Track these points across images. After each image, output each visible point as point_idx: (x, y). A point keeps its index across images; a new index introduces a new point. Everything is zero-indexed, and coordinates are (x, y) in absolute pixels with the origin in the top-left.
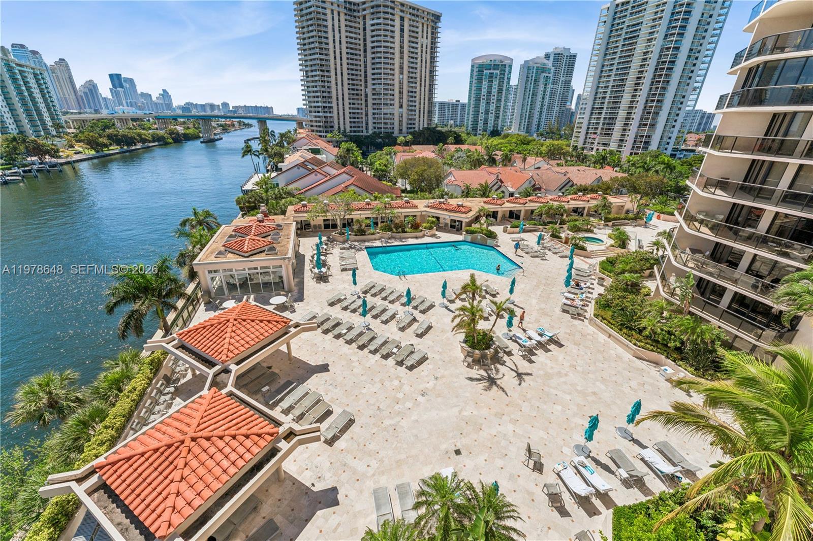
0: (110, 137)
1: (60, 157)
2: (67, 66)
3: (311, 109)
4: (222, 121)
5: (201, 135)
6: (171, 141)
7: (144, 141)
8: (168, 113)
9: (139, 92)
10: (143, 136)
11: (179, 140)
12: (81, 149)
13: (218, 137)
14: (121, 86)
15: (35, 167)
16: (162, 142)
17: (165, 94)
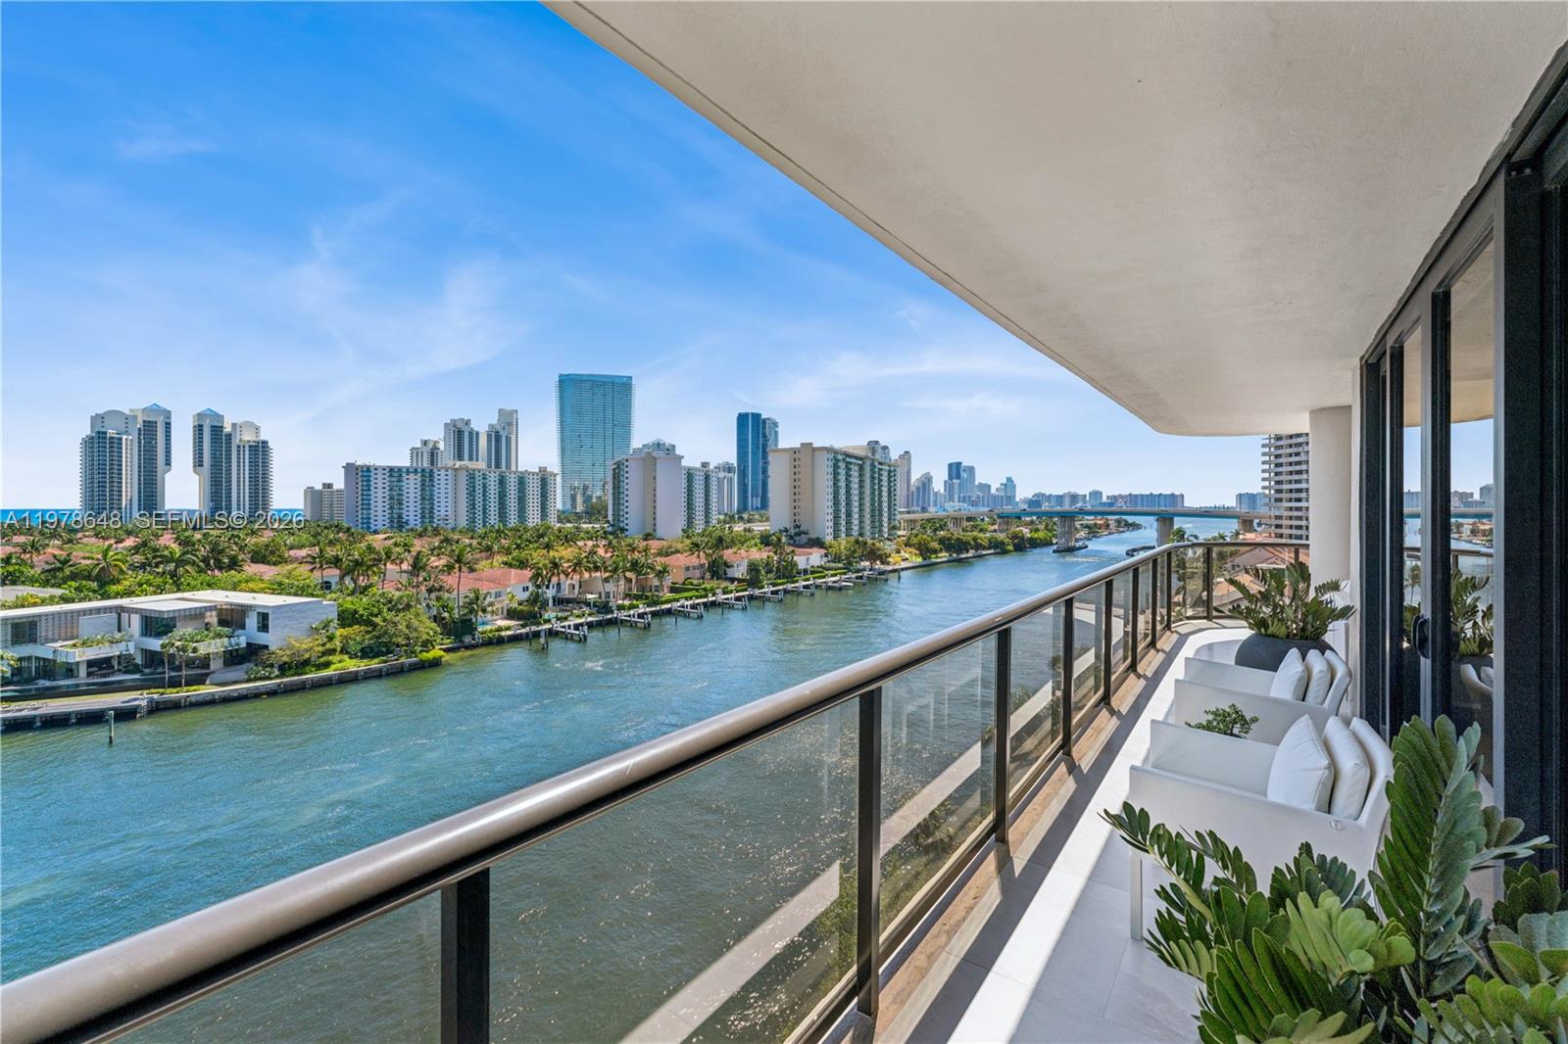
0: (941, 541)
1: (888, 563)
2: (910, 458)
3: (1279, 496)
4: (1090, 520)
5: (1054, 542)
6: (1011, 548)
7: (978, 547)
8: (1008, 509)
9: (977, 483)
10: (979, 541)
11: (1022, 546)
12: (907, 556)
13: (1081, 543)
14: (958, 476)
15: (866, 573)
16: (999, 548)
17: (1009, 485)
